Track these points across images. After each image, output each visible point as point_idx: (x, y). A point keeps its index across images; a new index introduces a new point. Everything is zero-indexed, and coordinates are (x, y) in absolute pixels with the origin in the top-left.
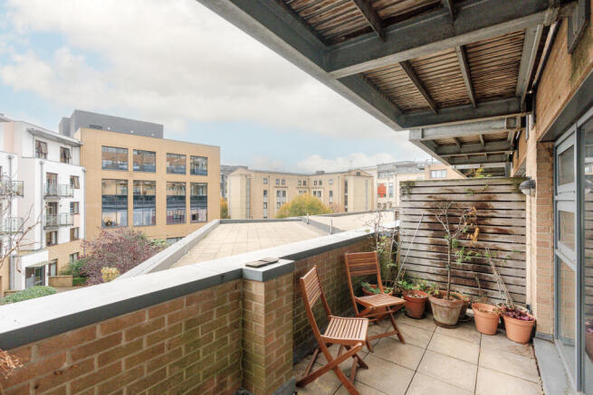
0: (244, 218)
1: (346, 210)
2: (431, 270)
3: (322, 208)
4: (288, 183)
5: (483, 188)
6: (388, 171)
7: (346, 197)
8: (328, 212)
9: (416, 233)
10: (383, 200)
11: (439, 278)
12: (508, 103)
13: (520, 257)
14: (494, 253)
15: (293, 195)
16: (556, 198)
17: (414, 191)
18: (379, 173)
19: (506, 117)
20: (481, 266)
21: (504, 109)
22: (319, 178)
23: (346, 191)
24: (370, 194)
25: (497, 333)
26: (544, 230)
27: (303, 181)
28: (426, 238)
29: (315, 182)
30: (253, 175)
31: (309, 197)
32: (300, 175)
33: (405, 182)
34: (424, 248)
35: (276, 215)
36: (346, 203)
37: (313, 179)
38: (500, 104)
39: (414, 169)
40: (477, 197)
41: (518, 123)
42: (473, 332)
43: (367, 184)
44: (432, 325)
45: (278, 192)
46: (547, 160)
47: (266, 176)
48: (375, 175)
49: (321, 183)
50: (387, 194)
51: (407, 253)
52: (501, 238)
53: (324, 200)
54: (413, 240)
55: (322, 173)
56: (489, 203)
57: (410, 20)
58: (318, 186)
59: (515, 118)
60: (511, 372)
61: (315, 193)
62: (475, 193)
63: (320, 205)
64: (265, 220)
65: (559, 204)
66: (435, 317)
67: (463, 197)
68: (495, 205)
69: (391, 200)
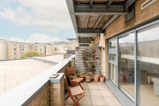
0: (5, 59)
1: (46, 54)
2: (83, 69)
3: (38, 54)
4: (24, 46)
5: (94, 49)
6: (57, 44)
7: (45, 51)
8: (40, 55)
9: (79, 60)
10: (56, 52)
11: (85, 71)
12: (100, 30)
13: (100, 64)
14: (96, 63)
15: (26, 50)
16: (109, 51)
17: (79, 49)
18: (55, 44)
19: (96, 33)
20: (94, 67)
21: (99, 31)
22: (36, 45)
23: (45, 49)
24: (52, 50)
25: (98, 81)
26: (106, 58)
27: (31, 46)
28: (82, 61)
29: (35, 46)
30: (9, 43)
31: (33, 51)
32: (29, 44)
33: (77, 47)
34: (82, 64)
35: (19, 57)
36: (45, 53)
37: (34, 45)
38: (98, 30)
39: (64, 44)
40: (93, 51)
41: (99, 35)
42: (94, 82)
43: (52, 47)
44: (86, 83)
45: (20, 49)
46: (107, 43)
47: (15, 43)
48: (54, 45)
49: (37, 46)
50: (57, 50)
51: (78, 66)
52: (97, 60)
53: (38, 52)
54: (79, 62)
55: (37, 43)
56: (95, 52)
57: (99, 5)
58: (36, 47)
59: (98, 34)
60: (105, 89)
61: (35, 49)
62: (92, 50)
63: (37, 53)
64: (15, 59)
65: (109, 52)
66: (86, 81)
67: (90, 51)
68: (96, 53)
69: (58, 52)
